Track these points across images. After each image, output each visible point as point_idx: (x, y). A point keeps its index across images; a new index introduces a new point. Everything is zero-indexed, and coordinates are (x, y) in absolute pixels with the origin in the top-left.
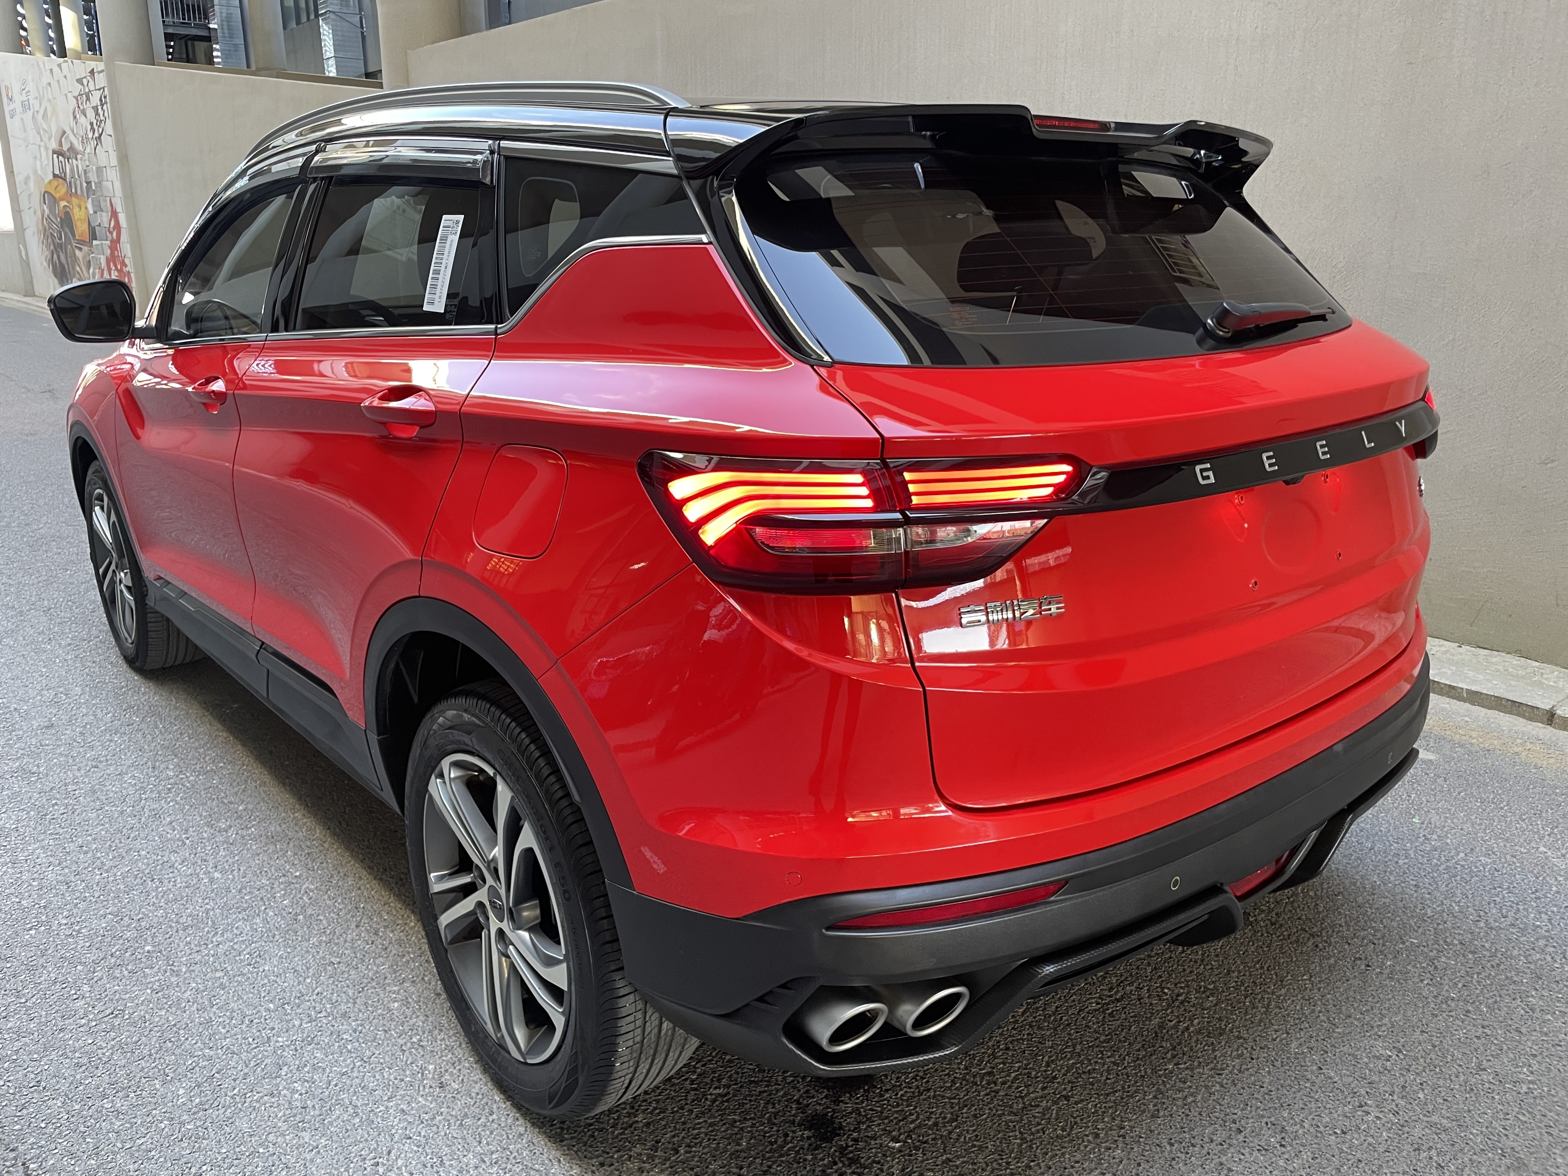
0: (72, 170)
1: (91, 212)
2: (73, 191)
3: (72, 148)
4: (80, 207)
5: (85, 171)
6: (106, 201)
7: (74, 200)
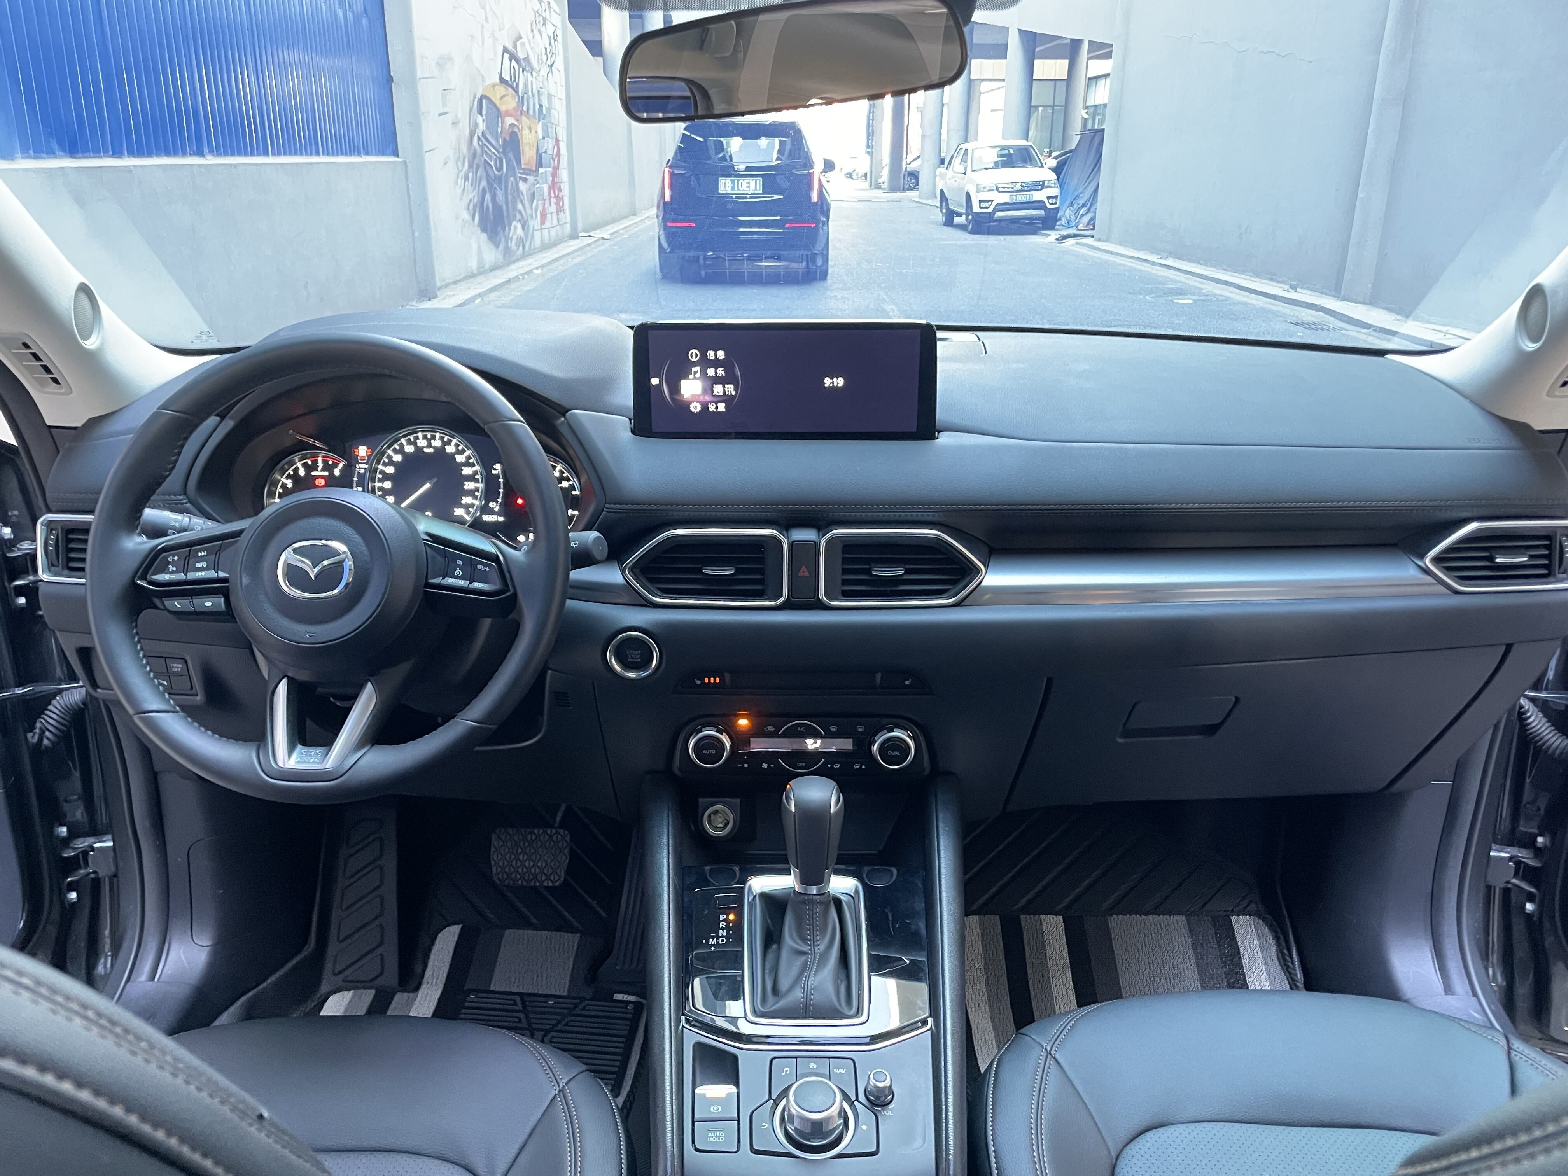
0: (526, 85)
1: (541, 137)
2: (525, 108)
3: (527, 59)
4: (530, 129)
5: (539, 92)
6: (552, 128)
7: (524, 118)
